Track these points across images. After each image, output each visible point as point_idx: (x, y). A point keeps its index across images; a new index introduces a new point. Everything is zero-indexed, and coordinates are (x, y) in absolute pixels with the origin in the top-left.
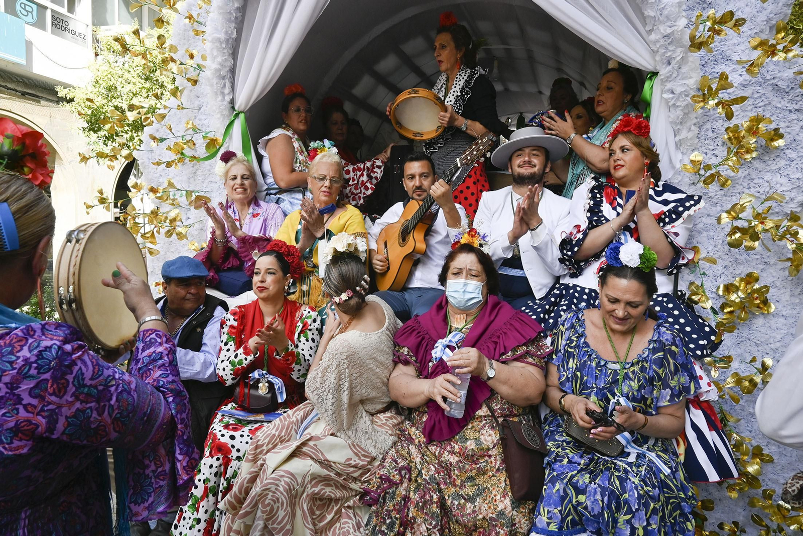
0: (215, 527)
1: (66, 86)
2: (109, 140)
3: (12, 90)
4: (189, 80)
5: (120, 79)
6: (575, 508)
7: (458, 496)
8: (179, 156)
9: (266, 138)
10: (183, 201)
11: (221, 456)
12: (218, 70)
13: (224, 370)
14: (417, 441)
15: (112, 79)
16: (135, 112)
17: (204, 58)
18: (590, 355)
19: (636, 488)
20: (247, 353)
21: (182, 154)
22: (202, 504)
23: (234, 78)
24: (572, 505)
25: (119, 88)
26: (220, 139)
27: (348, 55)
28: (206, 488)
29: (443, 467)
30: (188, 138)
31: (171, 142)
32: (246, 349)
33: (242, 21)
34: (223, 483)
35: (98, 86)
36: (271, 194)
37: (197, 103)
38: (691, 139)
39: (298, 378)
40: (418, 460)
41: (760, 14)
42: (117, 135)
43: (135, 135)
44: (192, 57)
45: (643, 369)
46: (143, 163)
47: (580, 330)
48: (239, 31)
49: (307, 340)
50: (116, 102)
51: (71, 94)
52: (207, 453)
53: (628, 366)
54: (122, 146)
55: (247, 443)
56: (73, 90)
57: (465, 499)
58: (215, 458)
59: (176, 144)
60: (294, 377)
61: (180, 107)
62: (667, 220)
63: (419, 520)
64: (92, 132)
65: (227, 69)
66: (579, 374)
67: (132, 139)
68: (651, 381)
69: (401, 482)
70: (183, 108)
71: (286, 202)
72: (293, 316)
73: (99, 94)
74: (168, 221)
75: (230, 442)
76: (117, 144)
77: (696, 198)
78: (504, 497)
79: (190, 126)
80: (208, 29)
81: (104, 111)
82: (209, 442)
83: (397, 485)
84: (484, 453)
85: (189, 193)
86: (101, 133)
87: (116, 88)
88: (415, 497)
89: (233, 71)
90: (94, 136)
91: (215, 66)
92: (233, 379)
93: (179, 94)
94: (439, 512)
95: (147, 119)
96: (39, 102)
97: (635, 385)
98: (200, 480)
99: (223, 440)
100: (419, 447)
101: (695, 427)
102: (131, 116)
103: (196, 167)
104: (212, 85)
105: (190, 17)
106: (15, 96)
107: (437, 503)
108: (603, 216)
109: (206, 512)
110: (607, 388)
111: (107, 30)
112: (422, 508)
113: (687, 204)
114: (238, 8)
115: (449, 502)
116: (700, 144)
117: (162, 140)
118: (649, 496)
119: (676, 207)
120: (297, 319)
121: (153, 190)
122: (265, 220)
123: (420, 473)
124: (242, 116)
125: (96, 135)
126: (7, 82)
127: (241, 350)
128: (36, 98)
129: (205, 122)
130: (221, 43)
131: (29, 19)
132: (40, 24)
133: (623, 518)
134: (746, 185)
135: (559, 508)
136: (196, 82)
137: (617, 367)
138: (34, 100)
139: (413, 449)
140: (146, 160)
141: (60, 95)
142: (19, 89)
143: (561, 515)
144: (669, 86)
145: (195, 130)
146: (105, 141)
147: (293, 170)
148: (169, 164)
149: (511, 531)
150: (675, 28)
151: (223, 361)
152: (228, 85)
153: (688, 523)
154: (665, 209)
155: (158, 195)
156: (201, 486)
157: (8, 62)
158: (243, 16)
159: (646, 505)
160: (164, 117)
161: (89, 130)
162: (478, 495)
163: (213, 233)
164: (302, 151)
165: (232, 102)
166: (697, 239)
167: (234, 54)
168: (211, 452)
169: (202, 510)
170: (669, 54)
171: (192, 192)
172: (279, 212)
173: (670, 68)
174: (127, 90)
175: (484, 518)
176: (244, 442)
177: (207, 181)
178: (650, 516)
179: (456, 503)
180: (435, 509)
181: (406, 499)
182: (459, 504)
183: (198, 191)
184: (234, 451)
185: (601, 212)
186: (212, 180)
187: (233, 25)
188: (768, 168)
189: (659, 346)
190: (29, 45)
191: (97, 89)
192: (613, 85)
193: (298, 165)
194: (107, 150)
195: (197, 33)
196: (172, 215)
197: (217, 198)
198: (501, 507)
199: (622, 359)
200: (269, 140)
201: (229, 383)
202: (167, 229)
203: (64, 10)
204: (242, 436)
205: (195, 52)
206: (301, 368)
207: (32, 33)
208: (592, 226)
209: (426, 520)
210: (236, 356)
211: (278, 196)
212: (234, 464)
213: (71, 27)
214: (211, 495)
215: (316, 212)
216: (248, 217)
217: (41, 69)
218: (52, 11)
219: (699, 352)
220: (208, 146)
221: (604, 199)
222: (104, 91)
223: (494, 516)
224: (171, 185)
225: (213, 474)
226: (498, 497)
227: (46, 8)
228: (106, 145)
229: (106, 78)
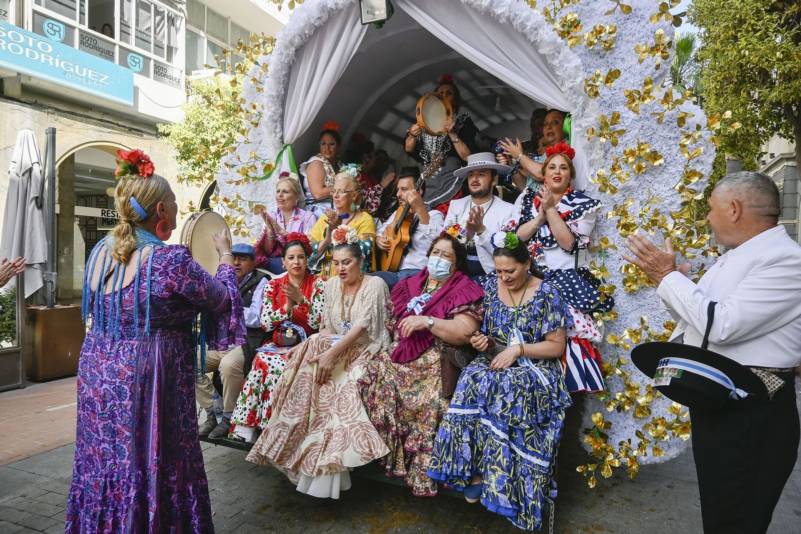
0: (257, 416)
1: (165, 123)
2: (196, 166)
3: (123, 126)
4: (252, 123)
5: (206, 117)
6: (473, 391)
7: (408, 393)
8: (245, 177)
9: (305, 163)
10: (247, 209)
11: (261, 370)
12: (271, 116)
13: (266, 321)
14: (385, 360)
15: (200, 117)
16: (216, 146)
17: (263, 107)
18: (499, 305)
19: (510, 380)
20: (283, 312)
21: (247, 175)
22: (248, 399)
23: (283, 121)
24: (472, 390)
25: (206, 124)
26: (273, 165)
27: (372, 99)
28: (251, 389)
29: (400, 376)
30: (252, 164)
31: (240, 167)
32: (282, 310)
33: (288, 83)
34: (262, 388)
35: (189, 122)
36: (309, 203)
37: (258, 139)
38: (599, 159)
39: (312, 325)
40: (384, 370)
41: (647, 69)
42: (203, 162)
43: (217, 161)
44: (254, 107)
45: (530, 310)
46: (220, 182)
47: (493, 290)
48: (286, 90)
49: (319, 300)
50: (203, 136)
51: (168, 130)
52: (253, 367)
53: (521, 309)
54: (207, 170)
55: (279, 363)
56: (170, 127)
57: (412, 394)
58: (258, 371)
59: (244, 168)
60: (310, 324)
61: (247, 142)
62: (572, 217)
63: (380, 407)
64: (183, 160)
65: (278, 115)
66: (492, 318)
67: (214, 165)
68: (535, 318)
69: (371, 384)
70: (248, 143)
71: (319, 209)
72: (311, 284)
73: (190, 129)
74: (236, 224)
75: (268, 362)
76: (203, 169)
77: (596, 202)
78: (435, 390)
79: (253, 155)
80: (266, 87)
81: (193, 143)
82: (255, 361)
83: (369, 385)
84: (428, 367)
85: (251, 203)
86: (191, 161)
87: (203, 123)
88: (379, 392)
89: (282, 116)
90: (185, 163)
91: (270, 113)
92: (271, 328)
93: (246, 133)
94: (395, 403)
95: (223, 151)
96: (142, 136)
97: (525, 320)
98: (248, 385)
99: (263, 360)
100: (386, 363)
101: (573, 355)
102: (213, 149)
103: (257, 185)
104: (268, 127)
105: (254, 80)
106: (124, 131)
107: (393, 397)
108: (532, 216)
109: (250, 404)
110: (508, 324)
111: (197, 74)
112: (383, 399)
113: (587, 206)
114: (285, 75)
115: (402, 397)
116: (607, 163)
117: (233, 166)
118: (518, 385)
119: (580, 208)
120: (313, 286)
121: (226, 200)
122: (302, 223)
123: (383, 378)
124: (289, 148)
125: (186, 162)
126: (119, 120)
127: (278, 311)
128: (140, 132)
129: (264, 152)
130: (274, 98)
131: (137, 69)
132: (145, 72)
133: (498, 397)
134: (640, 192)
135: (464, 391)
136: (257, 124)
137: (514, 310)
138: (138, 135)
139: (381, 364)
140: (223, 181)
141: (159, 131)
142: (127, 125)
143: (465, 395)
144: (578, 122)
145: (256, 158)
146: (193, 167)
147: (325, 186)
148: (238, 183)
149: (438, 412)
150: (575, 83)
151: (265, 315)
152: (279, 126)
153: (560, 415)
154: (572, 209)
155: (230, 203)
156: (248, 388)
157: (120, 104)
158: (289, 80)
159: (515, 390)
160: (236, 149)
161: (181, 159)
162: (420, 391)
163: (266, 231)
164: (331, 172)
165: (282, 138)
166: (606, 232)
167: (283, 105)
168: (255, 367)
169: (248, 403)
170: (574, 100)
171: (253, 202)
172: (313, 217)
173: (576, 110)
174: (212, 126)
175: (423, 405)
176: (277, 362)
177: (264, 195)
178: (518, 397)
179: (407, 397)
180: (392, 400)
181: (374, 394)
182: (409, 398)
183: (258, 202)
184: (270, 367)
185: (531, 213)
186: (268, 194)
187: (282, 85)
188: (656, 180)
189: (541, 294)
190: (136, 90)
191: (188, 126)
192: (557, 119)
193: (328, 182)
194: (196, 173)
195: (259, 90)
196: (239, 219)
197: (272, 208)
198: (432, 396)
199: (517, 305)
200: (308, 164)
201: (268, 330)
202: (235, 229)
203: (163, 60)
204: (276, 358)
205: (256, 104)
206: (313, 317)
207: (139, 80)
208: (522, 222)
209: (385, 407)
210: (275, 314)
211: (314, 205)
212: (269, 376)
213: (169, 73)
214: (254, 394)
215: (337, 218)
216: (291, 220)
217: (146, 109)
218: (155, 61)
219: (582, 306)
220: (265, 170)
221: (533, 204)
222: (193, 127)
223: (428, 402)
224: (238, 197)
225: (256, 381)
226: (431, 391)
227: (150, 59)
228: (194, 170)
229: (195, 116)
